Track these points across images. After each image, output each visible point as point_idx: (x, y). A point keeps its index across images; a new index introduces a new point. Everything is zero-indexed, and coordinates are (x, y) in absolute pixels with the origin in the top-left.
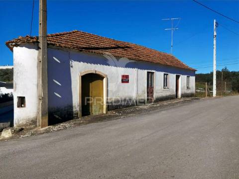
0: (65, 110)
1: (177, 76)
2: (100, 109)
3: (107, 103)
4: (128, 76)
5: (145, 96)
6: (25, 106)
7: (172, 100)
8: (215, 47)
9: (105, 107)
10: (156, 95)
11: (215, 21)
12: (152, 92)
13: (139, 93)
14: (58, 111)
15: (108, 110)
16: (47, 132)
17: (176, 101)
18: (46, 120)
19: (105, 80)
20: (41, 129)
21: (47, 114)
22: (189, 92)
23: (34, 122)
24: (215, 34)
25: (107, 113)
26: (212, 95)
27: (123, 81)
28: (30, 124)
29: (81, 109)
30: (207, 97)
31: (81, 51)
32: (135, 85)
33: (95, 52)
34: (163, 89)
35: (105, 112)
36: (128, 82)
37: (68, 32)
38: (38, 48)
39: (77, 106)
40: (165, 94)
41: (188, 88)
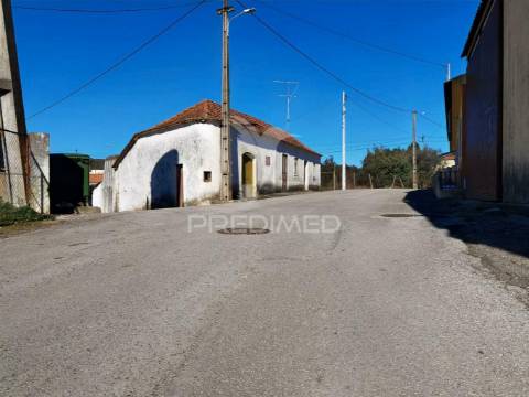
1: (305, 161)
3: (257, 186)
4: (270, 157)
5: (281, 183)
6: (210, 180)
10: (289, 183)
11: (343, 93)
22: (315, 184)
23: (218, 196)
24: (344, 109)
25: (257, 197)
32: (275, 168)
34: (294, 177)
35: (254, 196)
36: (269, 165)
38: (221, 126)
40: (296, 183)
41: (314, 179)
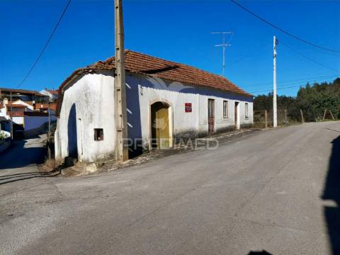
1: (236, 103)
4: (191, 104)
5: (206, 128)
6: (102, 139)
7: (232, 132)
8: (275, 68)
9: (171, 140)
10: (217, 126)
11: (274, 37)
12: (213, 123)
15: (174, 144)
16: (131, 165)
17: (236, 133)
18: (127, 153)
19: (170, 109)
20: (124, 163)
21: (127, 147)
22: (247, 122)
23: (112, 156)
24: (275, 53)
26: (273, 125)
27: (187, 111)
28: (109, 159)
30: (267, 128)
34: (223, 119)
35: (171, 145)
36: (191, 111)
40: (225, 125)
41: (246, 117)
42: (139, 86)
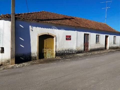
0: (28, 55)
1: (106, 36)
2: (51, 55)
3: (56, 51)
4: (71, 36)
6: (4, 52)
7: (101, 51)
9: (54, 54)
12: (88, 46)
13: (78, 46)
14: (23, 56)
15: (56, 56)
18: (14, 61)
19: (54, 38)
20: (10, 66)
21: (15, 58)
25: (55, 57)
27: (67, 39)
29: (38, 55)
31: (38, 22)
32: (76, 41)
33: (47, 22)
34: (95, 44)
37: (37, 12)
39: (35, 53)
42: (30, 26)
